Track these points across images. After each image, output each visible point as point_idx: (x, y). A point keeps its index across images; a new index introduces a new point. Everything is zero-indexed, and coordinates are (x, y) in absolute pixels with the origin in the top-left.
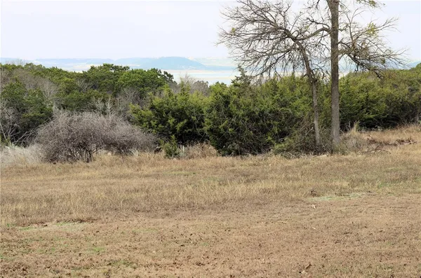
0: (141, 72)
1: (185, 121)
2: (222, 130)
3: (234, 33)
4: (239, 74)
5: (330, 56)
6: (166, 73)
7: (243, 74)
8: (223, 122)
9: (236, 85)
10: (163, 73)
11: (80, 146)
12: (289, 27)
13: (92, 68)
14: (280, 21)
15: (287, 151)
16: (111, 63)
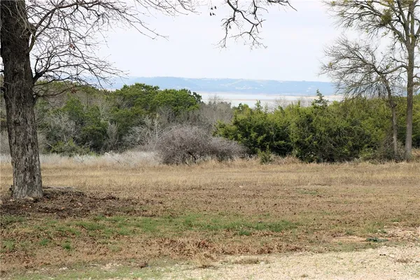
0: (174, 92)
1: (265, 135)
2: (308, 142)
3: (331, 66)
4: (318, 98)
5: (406, 86)
6: (195, 93)
7: (321, 97)
8: (308, 137)
9: (315, 107)
10: (192, 94)
11: (190, 153)
12: (377, 65)
13: (125, 87)
14: (369, 59)
15: (373, 159)
16: (142, 83)
